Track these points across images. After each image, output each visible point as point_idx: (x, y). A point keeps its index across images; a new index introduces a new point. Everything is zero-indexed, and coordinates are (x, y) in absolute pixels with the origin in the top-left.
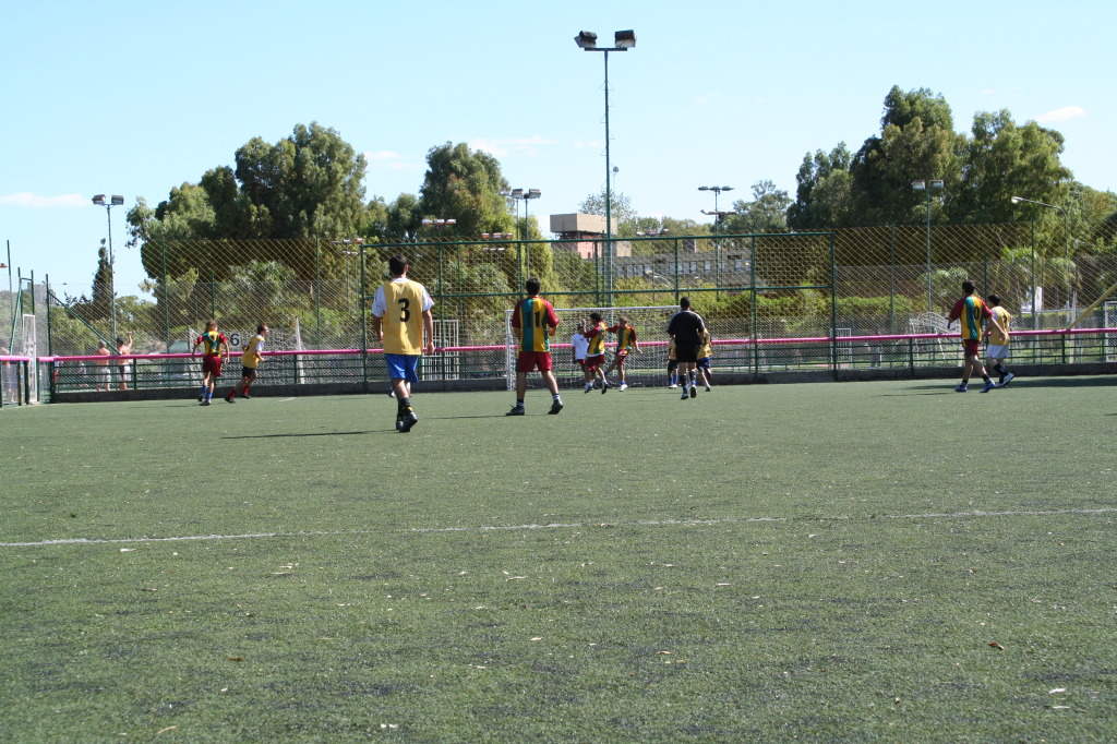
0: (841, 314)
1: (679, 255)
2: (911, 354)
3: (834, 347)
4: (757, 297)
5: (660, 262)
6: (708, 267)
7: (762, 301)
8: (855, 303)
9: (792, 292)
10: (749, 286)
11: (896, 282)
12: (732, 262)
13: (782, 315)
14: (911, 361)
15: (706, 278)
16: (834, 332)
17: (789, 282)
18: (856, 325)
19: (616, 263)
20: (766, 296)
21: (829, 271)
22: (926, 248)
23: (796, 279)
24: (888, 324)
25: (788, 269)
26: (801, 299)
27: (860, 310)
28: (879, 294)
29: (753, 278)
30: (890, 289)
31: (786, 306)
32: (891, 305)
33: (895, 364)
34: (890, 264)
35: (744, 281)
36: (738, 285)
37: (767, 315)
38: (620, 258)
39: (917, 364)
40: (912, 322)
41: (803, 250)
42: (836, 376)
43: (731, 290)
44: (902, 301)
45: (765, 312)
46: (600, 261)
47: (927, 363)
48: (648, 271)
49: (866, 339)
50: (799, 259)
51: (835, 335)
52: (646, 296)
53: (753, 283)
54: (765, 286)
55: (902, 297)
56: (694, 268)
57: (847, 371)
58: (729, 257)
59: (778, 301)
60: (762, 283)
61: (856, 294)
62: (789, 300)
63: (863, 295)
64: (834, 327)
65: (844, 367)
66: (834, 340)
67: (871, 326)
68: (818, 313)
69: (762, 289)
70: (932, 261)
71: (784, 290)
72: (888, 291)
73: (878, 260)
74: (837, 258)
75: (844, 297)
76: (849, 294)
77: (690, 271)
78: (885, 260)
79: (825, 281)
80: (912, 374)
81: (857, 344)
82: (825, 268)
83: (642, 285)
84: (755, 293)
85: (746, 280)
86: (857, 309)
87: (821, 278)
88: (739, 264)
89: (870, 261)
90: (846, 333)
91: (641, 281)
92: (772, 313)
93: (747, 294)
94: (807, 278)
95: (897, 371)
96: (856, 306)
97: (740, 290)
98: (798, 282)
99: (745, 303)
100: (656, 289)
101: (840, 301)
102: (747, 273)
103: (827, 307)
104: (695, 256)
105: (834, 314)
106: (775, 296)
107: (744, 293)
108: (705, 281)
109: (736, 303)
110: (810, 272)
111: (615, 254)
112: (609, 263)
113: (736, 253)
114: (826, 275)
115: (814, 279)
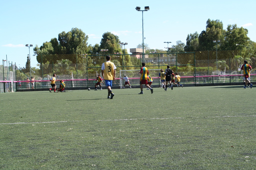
0: (197, 71)
1: (159, 58)
2: (213, 80)
3: (195, 79)
4: (177, 67)
5: (155, 59)
6: (166, 60)
8: (200, 68)
9: (185, 66)
11: (209, 64)
12: (172, 59)
13: (183, 71)
14: (213, 82)
15: (165, 63)
16: (195, 75)
17: (185, 64)
18: (200, 74)
19: (145, 59)
20: (179, 67)
21: (194, 61)
22: (216, 56)
24: (207, 73)
25: (184, 61)
26: (188, 68)
27: (201, 70)
28: (205, 66)
29: (176, 63)
30: (208, 65)
31: (184, 69)
32: (208, 69)
33: (209, 82)
34: (208, 59)
36: (173, 64)
40: (213, 73)
41: (188, 56)
42: (196, 85)
43: (171, 66)
44: (211, 68)
45: (179, 70)
46: (141, 59)
47: (216, 82)
48: (152, 61)
49: (202, 77)
50: (187, 58)
51: (195, 76)
52: (152, 67)
53: (176, 64)
55: (211, 67)
56: (163, 60)
57: (198, 84)
58: (171, 58)
59: (182, 68)
60: (178, 64)
61: (200, 66)
62: (185, 68)
63: (201, 66)
64: (195, 74)
65: (197, 83)
66: (195, 77)
67: (203, 74)
68: (191, 71)
70: (217, 59)
71: (184, 65)
72: (207, 65)
73: (205, 59)
74: (196, 58)
75: (197, 67)
76: (198, 66)
78: (207, 58)
80: (213, 85)
81: (200, 78)
82: (193, 60)
83: (151, 64)
84: (177, 66)
85: (175, 63)
86: (200, 70)
87: (192, 63)
88: (173, 60)
89: (203, 59)
90: (198, 75)
92: (181, 71)
93: (175, 66)
94: (189, 63)
95: (209, 84)
96: (200, 69)
98: (187, 64)
99: (174, 68)
100: (154, 65)
101: (196, 68)
102: (175, 62)
103: (193, 69)
104: (163, 58)
105: (195, 71)
106: (181, 67)
107: (174, 66)
109: (173, 68)
110: (190, 61)
111: (145, 57)
112: (143, 59)
113: (172, 57)
114: (193, 62)
115: (190, 63)
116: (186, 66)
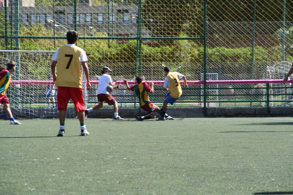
0: (211, 61)
1: (77, 8)
2: (268, 95)
3: (204, 89)
4: (142, 46)
5: (61, 12)
6: (100, 19)
7: (146, 49)
8: (222, 52)
9: (170, 42)
10: (136, 36)
11: (256, 35)
12: (121, 15)
13: (162, 61)
14: (268, 101)
15: (99, 28)
16: (205, 76)
17: (168, 34)
18: (223, 71)
19: (23, 12)
20: (150, 45)
21: (202, 25)
22: (282, 7)
23: (175, 32)
24: (249, 70)
25: (168, 22)
26: (178, 48)
27: (226, 58)
28: (242, 45)
29: (139, 30)
30: (252, 42)
31: (165, 53)
32: (252, 55)
33: (254, 104)
34: (252, 20)
35: (132, 31)
36: (127, 35)
37: (150, 61)
38: (26, 8)
39: (272, 104)
40: (269, 69)
41: (181, 7)
42: (206, 113)
43: (120, 39)
44: (260, 51)
45: (148, 58)
46: (9, 10)
47: (280, 103)
48: (50, 20)
49: (230, 82)
50: (178, 15)
51: (205, 79)
52: (48, 41)
53: (139, 33)
54: (148, 36)
55: (261, 48)
56: (88, 19)
57: (215, 109)
58: (119, 11)
59: (159, 50)
60: (146, 33)
61: (224, 45)
62: (168, 49)
63: (228, 45)
64: (205, 72)
65: (212, 105)
66: (205, 83)
67: (235, 72)
68: (191, 60)
69: (146, 39)
70: (287, 18)
71: (164, 40)
72: (249, 43)
73: (242, 17)
74: (209, 15)
75: (214, 47)
76: (218, 45)
77: (85, 21)
78: (248, 17)
79: (198, 33)
80: (268, 112)
81: (223, 87)
82: (198, 23)
83: (44, 32)
84: (141, 42)
85: (134, 31)
86: (224, 58)
87: (195, 31)
88: (126, 17)
89: (236, 17)
90: (214, 77)
91: (43, 28)
92: (154, 59)
93: (133, 43)
94: (183, 30)
95: (255, 110)
96: (223, 55)
97: (128, 39)
98: (176, 34)
99: (132, 50)
100: (56, 36)
101: (210, 51)
102: (134, 24)
103: (199, 55)
104: (91, 10)
105: (205, 61)
106: (157, 45)
107: (131, 41)
108: (98, 31)
109: (124, 49)
110: (186, 25)
111: (21, 4)
112: (17, 12)
113: (125, 8)
114: (198, 27)
115: (189, 32)
116: (172, 42)
